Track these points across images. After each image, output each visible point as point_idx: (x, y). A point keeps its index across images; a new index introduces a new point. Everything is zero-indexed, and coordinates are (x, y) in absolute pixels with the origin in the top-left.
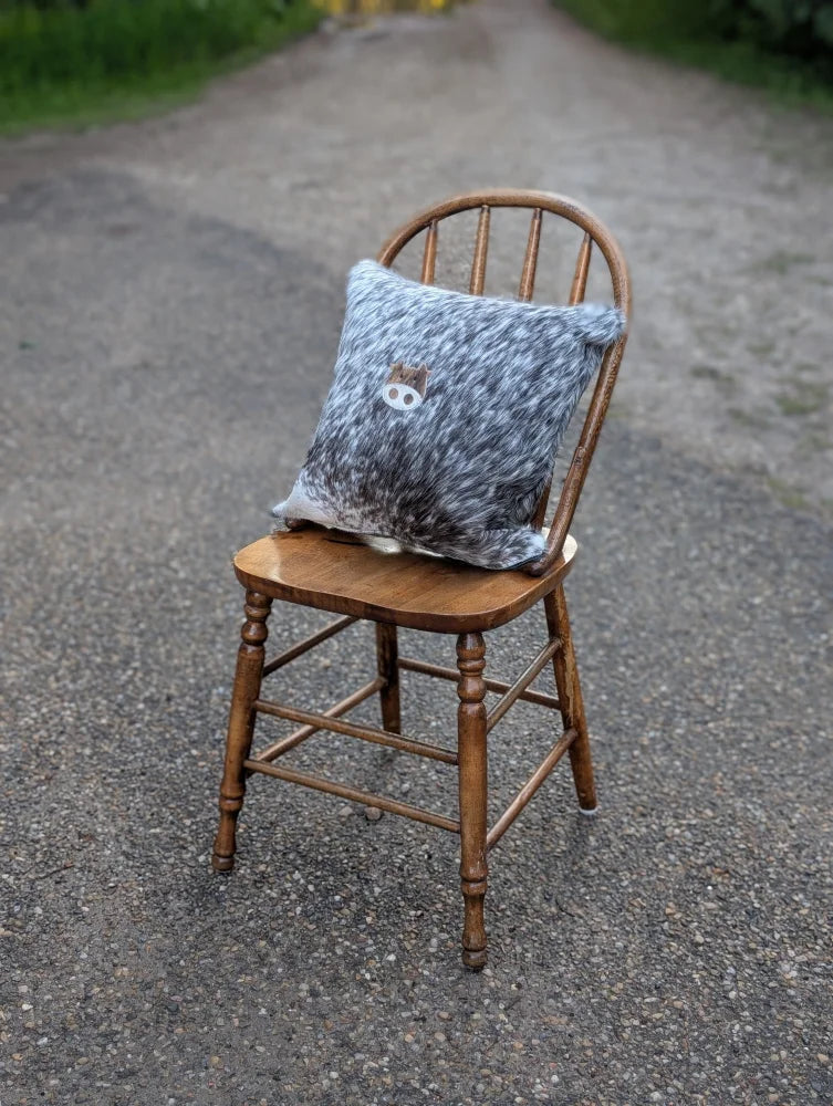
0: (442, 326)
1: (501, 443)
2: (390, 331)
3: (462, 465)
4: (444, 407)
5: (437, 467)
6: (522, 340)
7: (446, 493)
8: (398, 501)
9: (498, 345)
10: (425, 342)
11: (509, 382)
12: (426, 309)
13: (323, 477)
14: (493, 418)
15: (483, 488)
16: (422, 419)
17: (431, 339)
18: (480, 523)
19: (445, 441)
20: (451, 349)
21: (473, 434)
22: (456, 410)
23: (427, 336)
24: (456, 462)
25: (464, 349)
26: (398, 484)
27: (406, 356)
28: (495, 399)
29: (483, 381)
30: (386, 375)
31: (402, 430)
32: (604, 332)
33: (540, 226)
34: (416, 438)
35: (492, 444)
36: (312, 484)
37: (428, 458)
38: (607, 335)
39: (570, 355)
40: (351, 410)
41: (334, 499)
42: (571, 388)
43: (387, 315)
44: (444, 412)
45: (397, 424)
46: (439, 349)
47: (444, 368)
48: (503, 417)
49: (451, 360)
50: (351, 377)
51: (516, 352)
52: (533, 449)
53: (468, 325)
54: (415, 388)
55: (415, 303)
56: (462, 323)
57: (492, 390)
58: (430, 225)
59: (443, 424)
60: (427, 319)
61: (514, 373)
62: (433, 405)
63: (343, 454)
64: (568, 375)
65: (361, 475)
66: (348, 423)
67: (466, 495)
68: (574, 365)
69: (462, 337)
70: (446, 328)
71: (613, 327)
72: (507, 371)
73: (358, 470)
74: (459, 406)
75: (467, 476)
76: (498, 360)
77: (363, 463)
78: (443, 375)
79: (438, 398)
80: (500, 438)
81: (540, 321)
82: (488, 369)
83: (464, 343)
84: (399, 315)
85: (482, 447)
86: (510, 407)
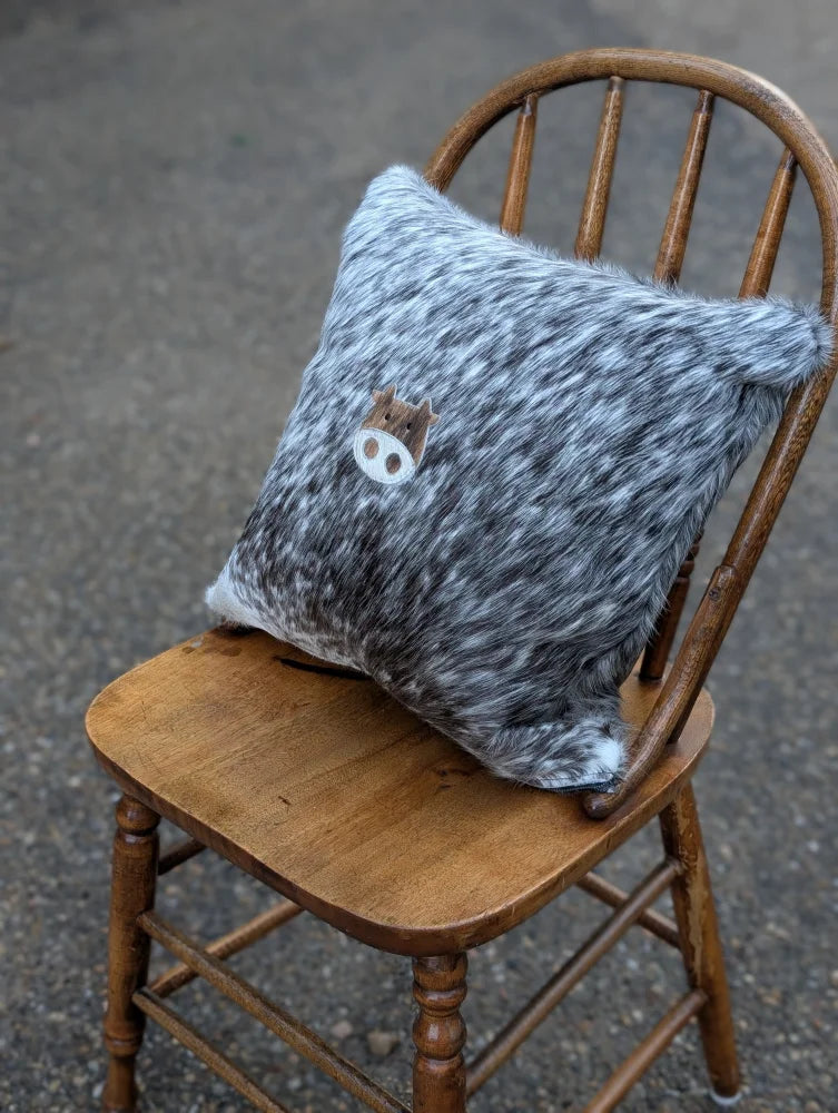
0: (471, 328)
1: (551, 567)
2: (388, 324)
3: (471, 604)
4: (452, 486)
5: (425, 600)
6: (611, 374)
7: (436, 652)
8: (364, 642)
9: (566, 377)
10: (439, 354)
11: (576, 454)
12: (453, 288)
13: (256, 573)
14: (538, 521)
15: (504, 652)
16: (411, 504)
17: (451, 350)
18: (491, 718)
19: (444, 555)
20: (478, 376)
21: (497, 548)
22: (470, 497)
23: (444, 343)
24: (458, 598)
25: (501, 380)
26: (364, 615)
27: (403, 377)
28: (544, 486)
29: (526, 448)
30: (366, 410)
31: (377, 519)
32: (782, 364)
33: (707, 124)
34: (396, 540)
35: (532, 570)
36: (241, 579)
37: (413, 580)
38: (788, 370)
39: (705, 407)
40: (306, 462)
41: (272, 612)
42: (702, 469)
43: (389, 288)
44: (449, 500)
45: (370, 507)
46: (460, 373)
47: (464, 411)
48: (558, 521)
49: (478, 397)
50: (315, 401)
51: (597, 396)
52: (614, 581)
53: (519, 331)
54: (407, 444)
55: (440, 272)
56: (510, 324)
57: (541, 466)
58: (522, 104)
59: (446, 521)
60: (450, 309)
61: (588, 437)
62: (433, 482)
63: (286, 540)
64: (697, 444)
65: (309, 584)
66: (300, 485)
67: (471, 662)
68: (714, 425)
69: (502, 355)
70: (478, 333)
71: (803, 355)
72: (575, 431)
73: (307, 575)
74: (477, 492)
75: (477, 627)
76: (560, 410)
77: (313, 564)
78: (458, 426)
79: (443, 470)
80: (549, 559)
81: (653, 335)
82: (539, 424)
83: (504, 366)
84: (409, 292)
85: (511, 574)
86: (573, 502)
